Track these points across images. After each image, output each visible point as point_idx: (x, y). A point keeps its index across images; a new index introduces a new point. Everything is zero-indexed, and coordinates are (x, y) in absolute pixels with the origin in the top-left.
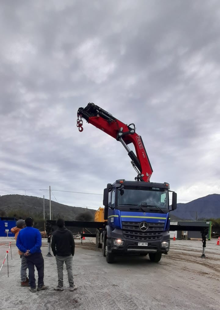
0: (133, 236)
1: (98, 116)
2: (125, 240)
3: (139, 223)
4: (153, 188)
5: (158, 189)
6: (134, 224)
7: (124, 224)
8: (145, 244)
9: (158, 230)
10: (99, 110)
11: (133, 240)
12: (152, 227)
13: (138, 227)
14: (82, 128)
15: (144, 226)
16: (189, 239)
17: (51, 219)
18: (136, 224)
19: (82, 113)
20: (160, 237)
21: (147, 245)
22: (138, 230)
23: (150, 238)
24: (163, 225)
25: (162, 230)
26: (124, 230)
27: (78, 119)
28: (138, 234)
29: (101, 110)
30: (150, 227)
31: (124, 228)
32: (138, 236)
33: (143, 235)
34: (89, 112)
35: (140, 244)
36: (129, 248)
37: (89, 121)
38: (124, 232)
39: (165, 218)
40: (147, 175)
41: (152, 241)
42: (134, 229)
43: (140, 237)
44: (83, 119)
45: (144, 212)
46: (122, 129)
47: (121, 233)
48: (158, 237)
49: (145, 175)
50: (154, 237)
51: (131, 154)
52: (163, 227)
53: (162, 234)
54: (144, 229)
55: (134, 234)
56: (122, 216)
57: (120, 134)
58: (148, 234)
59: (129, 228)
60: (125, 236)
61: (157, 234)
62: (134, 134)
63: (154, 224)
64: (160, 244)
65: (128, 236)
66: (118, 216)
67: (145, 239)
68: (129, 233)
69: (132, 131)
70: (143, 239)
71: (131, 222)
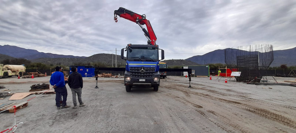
0: (136, 75)
1: (125, 13)
2: (131, 77)
3: (139, 68)
4: (148, 48)
5: (152, 48)
6: (136, 69)
7: (131, 68)
8: (144, 80)
9: (151, 71)
10: (125, 10)
11: (136, 78)
12: (148, 70)
13: (139, 70)
14: (117, 21)
15: (142, 70)
16: (196, 77)
17: (116, 67)
18: (138, 68)
19: (116, 12)
20: (153, 76)
21: (145, 81)
22: (139, 72)
23: (146, 76)
24: (154, 69)
25: (154, 71)
26: (131, 72)
27: (115, 16)
28: (139, 74)
29: (126, 10)
30: (146, 70)
31: (131, 71)
32: (139, 76)
33: (142, 75)
34: (120, 12)
35: (140, 80)
36: (134, 82)
37: (121, 16)
38: (131, 73)
39: (156, 65)
40: (154, 40)
41: (148, 78)
42: (136, 71)
43: (140, 76)
44: (117, 16)
45: (143, 61)
46: (138, 18)
47: (129, 74)
48: (151, 76)
49: (152, 40)
50: (149, 76)
51: (144, 30)
52: (154, 70)
53: (154, 74)
54: (142, 71)
55: (137, 74)
56: (129, 64)
57: (137, 20)
58: (145, 74)
59: (134, 71)
60: (131, 76)
61: (151, 74)
62: (145, 19)
63: (149, 68)
64: (153, 80)
65: (133, 75)
66: (127, 64)
67: (143, 77)
68: (134, 74)
69: (144, 18)
70: (142, 77)
71: (135, 67)
